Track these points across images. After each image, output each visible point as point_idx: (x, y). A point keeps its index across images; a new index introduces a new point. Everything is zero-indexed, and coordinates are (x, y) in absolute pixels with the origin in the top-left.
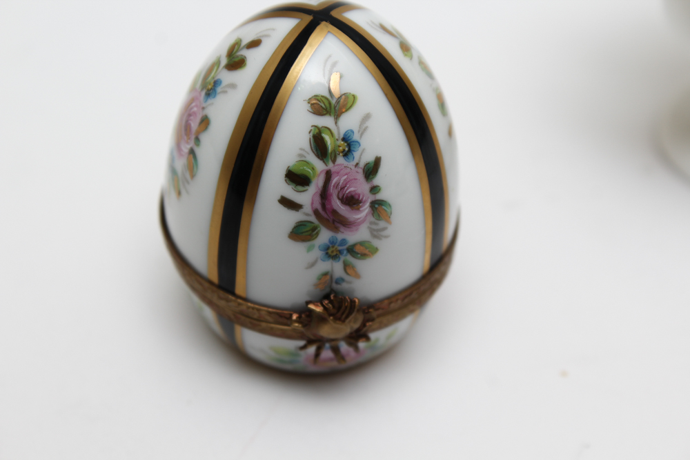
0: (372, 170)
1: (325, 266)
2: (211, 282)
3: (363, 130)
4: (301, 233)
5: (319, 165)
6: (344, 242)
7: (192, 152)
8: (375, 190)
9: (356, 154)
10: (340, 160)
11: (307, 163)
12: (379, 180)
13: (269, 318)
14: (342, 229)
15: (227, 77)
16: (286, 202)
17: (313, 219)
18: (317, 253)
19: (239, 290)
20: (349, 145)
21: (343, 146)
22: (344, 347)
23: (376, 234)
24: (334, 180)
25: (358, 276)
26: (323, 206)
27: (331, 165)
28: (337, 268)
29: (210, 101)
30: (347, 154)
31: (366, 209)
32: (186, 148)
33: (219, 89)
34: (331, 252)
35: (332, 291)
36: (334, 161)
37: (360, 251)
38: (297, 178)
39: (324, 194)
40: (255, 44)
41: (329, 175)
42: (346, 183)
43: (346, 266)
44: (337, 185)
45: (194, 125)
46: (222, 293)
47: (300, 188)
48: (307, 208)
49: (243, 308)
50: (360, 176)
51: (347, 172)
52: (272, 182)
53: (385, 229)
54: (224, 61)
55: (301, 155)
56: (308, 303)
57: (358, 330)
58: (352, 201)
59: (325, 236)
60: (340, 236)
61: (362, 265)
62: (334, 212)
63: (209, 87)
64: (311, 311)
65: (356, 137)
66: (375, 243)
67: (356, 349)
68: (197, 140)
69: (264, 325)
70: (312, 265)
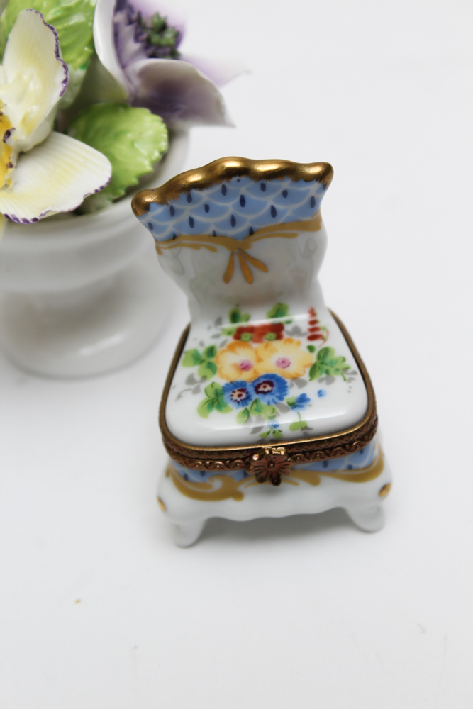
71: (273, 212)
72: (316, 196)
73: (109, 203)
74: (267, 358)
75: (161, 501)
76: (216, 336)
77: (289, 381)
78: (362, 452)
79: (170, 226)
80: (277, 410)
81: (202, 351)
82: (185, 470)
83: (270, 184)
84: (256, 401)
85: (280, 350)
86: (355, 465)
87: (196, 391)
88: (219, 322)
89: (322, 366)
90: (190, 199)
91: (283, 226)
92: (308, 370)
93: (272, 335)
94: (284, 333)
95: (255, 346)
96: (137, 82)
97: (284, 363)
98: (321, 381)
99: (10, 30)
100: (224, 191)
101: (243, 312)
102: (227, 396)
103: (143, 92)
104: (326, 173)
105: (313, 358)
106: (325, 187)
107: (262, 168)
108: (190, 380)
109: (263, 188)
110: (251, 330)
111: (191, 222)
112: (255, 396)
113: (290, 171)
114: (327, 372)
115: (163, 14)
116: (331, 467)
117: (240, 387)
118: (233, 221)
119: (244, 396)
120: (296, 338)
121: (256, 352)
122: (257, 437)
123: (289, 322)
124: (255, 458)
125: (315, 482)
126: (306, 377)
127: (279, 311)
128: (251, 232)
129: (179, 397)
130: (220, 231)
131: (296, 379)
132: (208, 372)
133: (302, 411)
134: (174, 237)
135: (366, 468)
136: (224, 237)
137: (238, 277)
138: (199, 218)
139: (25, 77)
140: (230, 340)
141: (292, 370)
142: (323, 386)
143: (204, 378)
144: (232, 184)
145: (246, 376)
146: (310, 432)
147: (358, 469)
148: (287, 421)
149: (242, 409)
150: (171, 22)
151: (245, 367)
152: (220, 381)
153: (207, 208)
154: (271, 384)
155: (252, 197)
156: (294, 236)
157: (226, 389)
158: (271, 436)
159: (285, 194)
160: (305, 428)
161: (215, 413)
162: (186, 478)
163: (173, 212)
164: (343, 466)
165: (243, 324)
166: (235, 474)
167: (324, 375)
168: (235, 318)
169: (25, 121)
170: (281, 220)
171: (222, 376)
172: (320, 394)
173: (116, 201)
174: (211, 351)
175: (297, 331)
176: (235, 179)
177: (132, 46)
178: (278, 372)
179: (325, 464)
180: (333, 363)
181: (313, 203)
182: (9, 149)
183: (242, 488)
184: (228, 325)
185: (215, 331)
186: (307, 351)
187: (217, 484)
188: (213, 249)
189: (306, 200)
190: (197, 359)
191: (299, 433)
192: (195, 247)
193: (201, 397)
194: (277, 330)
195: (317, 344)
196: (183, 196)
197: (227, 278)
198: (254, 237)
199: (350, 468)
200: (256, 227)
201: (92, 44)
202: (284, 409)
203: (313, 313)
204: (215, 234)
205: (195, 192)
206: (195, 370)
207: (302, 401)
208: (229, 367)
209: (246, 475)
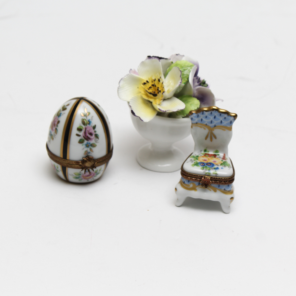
0: (94, 127)
1: (86, 149)
2: (61, 158)
3: (92, 119)
4: (81, 142)
5: (84, 127)
6: (90, 143)
7: (56, 129)
8: (95, 132)
9: (91, 124)
10: (88, 125)
11: (81, 126)
12: (96, 129)
13: (74, 164)
14: (89, 140)
15: (63, 112)
16: (78, 135)
17: (83, 138)
18: (84, 146)
19: (68, 158)
20: (89, 122)
21: (88, 122)
22: (91, 170)
23: (96, 141)
24: (87, 129)
25: (92, 151)
26: (85, 135)
27: (86, 126)
28: (88, 149)
29: (59, 117)
30: (89, 124)
31: (94, 136)
32: (54, 129)
33: (61, 115)
34: (87, 146)
35: (88, 155)
36: (87, 125)
37: (93, 145)
38: (79, 130)
39: (85, 133)
40: (68, 105)
41: (86, 128)
42: (89, 130)
43: (91, 149)
44: (88, 131)
45: (56, 123)
46: (64, 160)
47: (80, 132)
48: (82, 136)
49: (69, 162)
50: (92, 129)
51: (89, 128)
52: (74, 131)
53: (98, 141)
54: (62, 109)
55: (80, 125)
56: (83, 158)
57: (94, 165)
58: (91, 134)
59: (86, 142)
60: (89, 142)
61: (94, 149)
62: (88, 137)
63: (59, 115)
64: (84, 160)
65: (91, 121)
66: (96, 144)
67: (93, 170)
68: (57, 126)
69: (73, 166)
70: (83, 149)
71: (221, 122)
72: (232, 121)
73: (181, 117)
74: (211, 160)
75: (176, 189)
76: (199, 154)
77: (215, 165)
78: (228, 186)
79: (196, 120)
80: (211, 169)
81: (195, 156)
82: (184, 180)
83: (223, 114)
84: (206, 166)
85: (214, 159)
86: (226, 189)
87: (192, 162)
88: (201, 151)
89: (224, 164)
90: (203, 114)
91: (223, 126)
92: (220, 164)
93: (214, 157)
94: (216, 157)
95: (209, 157)
96: (195, 92)
97: (215, 162)
98: (223, 166)
99: (169, 71)
100: (211, 113)
101: (208, 150)
102: (199, 164)
103: (196, 94)
104: (236, 116)
105: (222, 162)
106: (235, 119)
107: (221, 111)
108: (191, 160)
109: (220, 115)
110: (209, 154)
111: (202, 120)
112: (206, 165)
113: (227, 113)
114: (225, 165)
115: (205, 80)
116: (220, 187)
117: (203, 163)
118: (211, 122)
119: (203, 165)
120: (219, 158)
121: (209, 158)
122: (204, 173)
123: (218, 155)
124: (203, 178)
125: (215, 191)
126: (220, 165)
127: (217, 151)
128: (215, 126)
129: (188, 162)
130: (208, 124)
131: (217, 165)
132: (196, 159)
133: (216, 170)
134: (197, 123)
135: (229, 191)
136: (208, 126)
137: (209, 139)
138: (204, 119)
139: (170, 82)
140: (203, 155)
141: (216, 163)
142: (223, 167)
143: (195, 160)
144: (213, 112)
145: (205, 162)
146: (218, 176)
147: (226, 191)
148: (212, 172)
149: (202, 167)
150: (206, 82)
151: (205, 160)
152: (198, 161)
153: (206, 117)
154: (211, 164)
155: (217, 117)
156: (224, 130)
157: (199, 163)
158: (208, 174)
159: (225, 118)
160: (216, 174)
161: (196, 167)
162: (184, 183)
163: (198, 116)
164: (223, 189)
165: (207, 153)
166: (197, 183)
167: (224, 165)
168: (205, 151)
169: (168, 91)
170: (223, 125)
171: (199, 160)
172: (222, 168)
173: (183, 117)
174: (198, 156)
175: (220, 157)
176: (214, 111)
177: (196, 84)
178: (213, 163)
179: (219, 186)
180: (226, 164)
181: (231, 123)
182: (162, 96)
183: (197, 188)
184: (203, 152)
185: (199, 153)
186: (221, 161)
187: (191, 186)
188: (205, 129)
189: (229, 121)
190: (194, 157)
191: (214, 175)
192: (201, 127)
193: (193, 163)
194: (215, 156)
195: (224, 160)
196: (202, 113)
197: (206, 138)
198: (216, 127)
199: (225, 189)
200: (216, 125)
201: (188, 79)
202: (212, 169)
203: (225, 155)
204: (206, 125)
205: (205, 112)
206: (193, 159)
207: (217, 168)
208: (201, 159)
209: (199, 184)
